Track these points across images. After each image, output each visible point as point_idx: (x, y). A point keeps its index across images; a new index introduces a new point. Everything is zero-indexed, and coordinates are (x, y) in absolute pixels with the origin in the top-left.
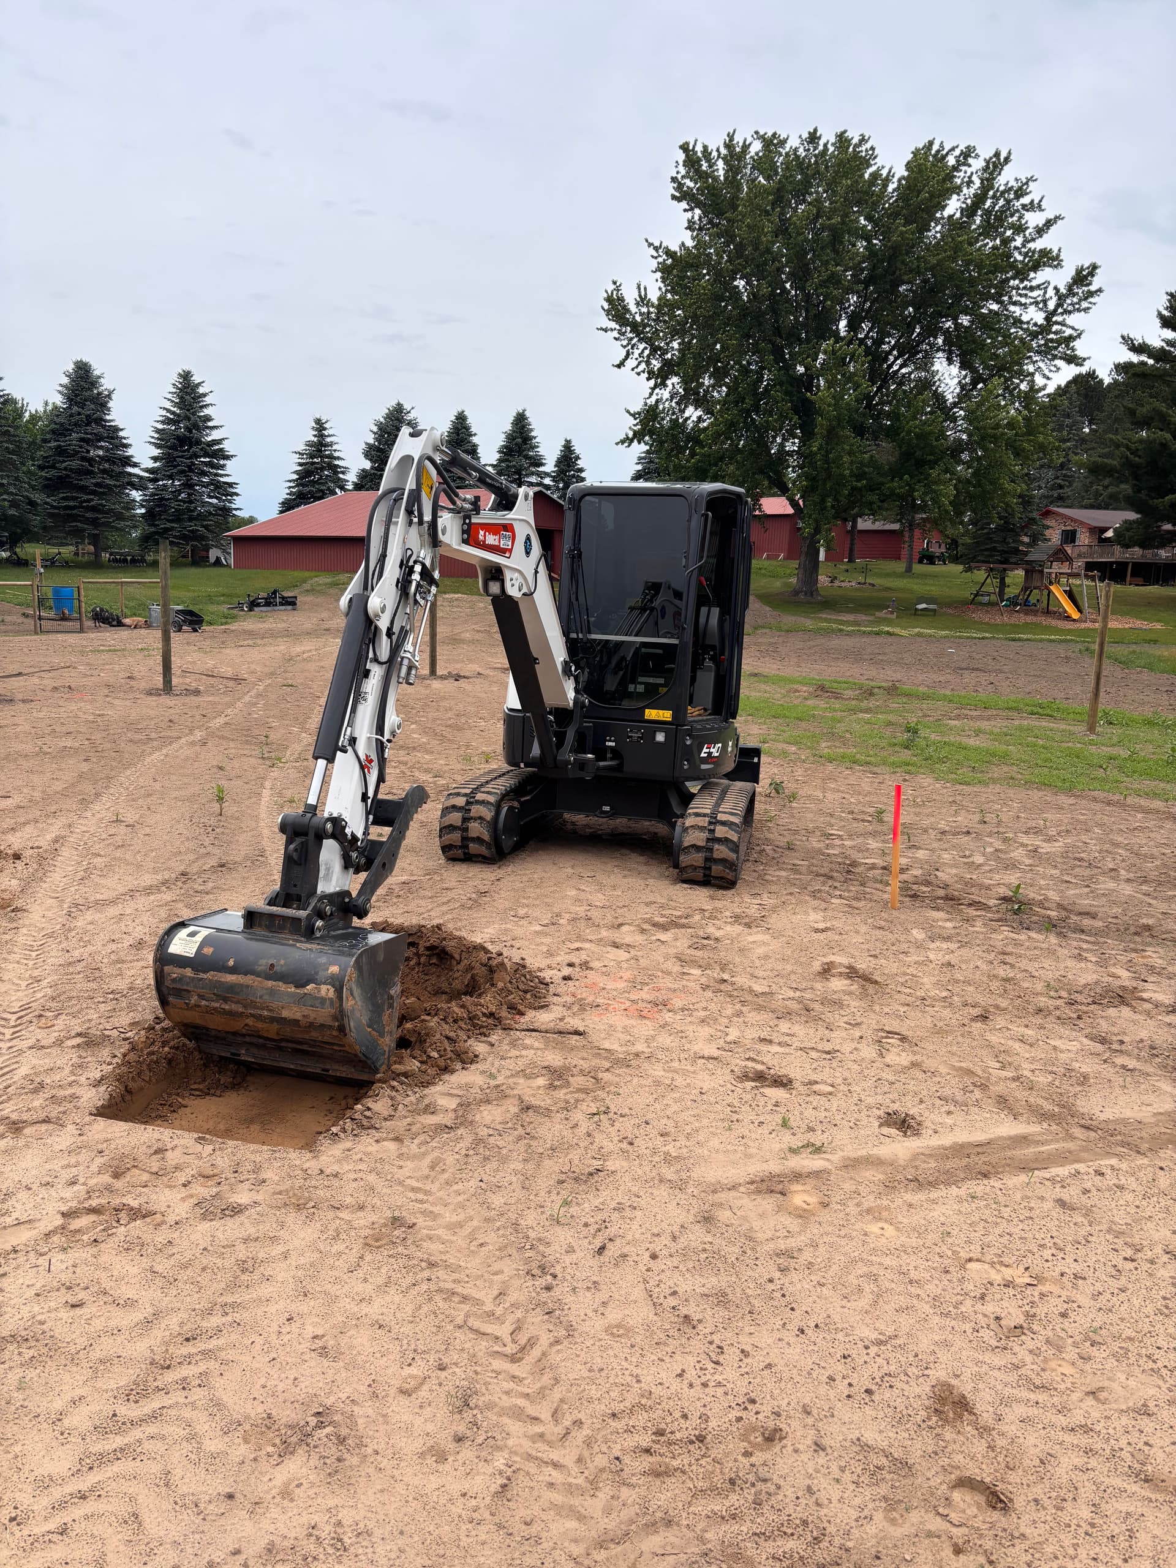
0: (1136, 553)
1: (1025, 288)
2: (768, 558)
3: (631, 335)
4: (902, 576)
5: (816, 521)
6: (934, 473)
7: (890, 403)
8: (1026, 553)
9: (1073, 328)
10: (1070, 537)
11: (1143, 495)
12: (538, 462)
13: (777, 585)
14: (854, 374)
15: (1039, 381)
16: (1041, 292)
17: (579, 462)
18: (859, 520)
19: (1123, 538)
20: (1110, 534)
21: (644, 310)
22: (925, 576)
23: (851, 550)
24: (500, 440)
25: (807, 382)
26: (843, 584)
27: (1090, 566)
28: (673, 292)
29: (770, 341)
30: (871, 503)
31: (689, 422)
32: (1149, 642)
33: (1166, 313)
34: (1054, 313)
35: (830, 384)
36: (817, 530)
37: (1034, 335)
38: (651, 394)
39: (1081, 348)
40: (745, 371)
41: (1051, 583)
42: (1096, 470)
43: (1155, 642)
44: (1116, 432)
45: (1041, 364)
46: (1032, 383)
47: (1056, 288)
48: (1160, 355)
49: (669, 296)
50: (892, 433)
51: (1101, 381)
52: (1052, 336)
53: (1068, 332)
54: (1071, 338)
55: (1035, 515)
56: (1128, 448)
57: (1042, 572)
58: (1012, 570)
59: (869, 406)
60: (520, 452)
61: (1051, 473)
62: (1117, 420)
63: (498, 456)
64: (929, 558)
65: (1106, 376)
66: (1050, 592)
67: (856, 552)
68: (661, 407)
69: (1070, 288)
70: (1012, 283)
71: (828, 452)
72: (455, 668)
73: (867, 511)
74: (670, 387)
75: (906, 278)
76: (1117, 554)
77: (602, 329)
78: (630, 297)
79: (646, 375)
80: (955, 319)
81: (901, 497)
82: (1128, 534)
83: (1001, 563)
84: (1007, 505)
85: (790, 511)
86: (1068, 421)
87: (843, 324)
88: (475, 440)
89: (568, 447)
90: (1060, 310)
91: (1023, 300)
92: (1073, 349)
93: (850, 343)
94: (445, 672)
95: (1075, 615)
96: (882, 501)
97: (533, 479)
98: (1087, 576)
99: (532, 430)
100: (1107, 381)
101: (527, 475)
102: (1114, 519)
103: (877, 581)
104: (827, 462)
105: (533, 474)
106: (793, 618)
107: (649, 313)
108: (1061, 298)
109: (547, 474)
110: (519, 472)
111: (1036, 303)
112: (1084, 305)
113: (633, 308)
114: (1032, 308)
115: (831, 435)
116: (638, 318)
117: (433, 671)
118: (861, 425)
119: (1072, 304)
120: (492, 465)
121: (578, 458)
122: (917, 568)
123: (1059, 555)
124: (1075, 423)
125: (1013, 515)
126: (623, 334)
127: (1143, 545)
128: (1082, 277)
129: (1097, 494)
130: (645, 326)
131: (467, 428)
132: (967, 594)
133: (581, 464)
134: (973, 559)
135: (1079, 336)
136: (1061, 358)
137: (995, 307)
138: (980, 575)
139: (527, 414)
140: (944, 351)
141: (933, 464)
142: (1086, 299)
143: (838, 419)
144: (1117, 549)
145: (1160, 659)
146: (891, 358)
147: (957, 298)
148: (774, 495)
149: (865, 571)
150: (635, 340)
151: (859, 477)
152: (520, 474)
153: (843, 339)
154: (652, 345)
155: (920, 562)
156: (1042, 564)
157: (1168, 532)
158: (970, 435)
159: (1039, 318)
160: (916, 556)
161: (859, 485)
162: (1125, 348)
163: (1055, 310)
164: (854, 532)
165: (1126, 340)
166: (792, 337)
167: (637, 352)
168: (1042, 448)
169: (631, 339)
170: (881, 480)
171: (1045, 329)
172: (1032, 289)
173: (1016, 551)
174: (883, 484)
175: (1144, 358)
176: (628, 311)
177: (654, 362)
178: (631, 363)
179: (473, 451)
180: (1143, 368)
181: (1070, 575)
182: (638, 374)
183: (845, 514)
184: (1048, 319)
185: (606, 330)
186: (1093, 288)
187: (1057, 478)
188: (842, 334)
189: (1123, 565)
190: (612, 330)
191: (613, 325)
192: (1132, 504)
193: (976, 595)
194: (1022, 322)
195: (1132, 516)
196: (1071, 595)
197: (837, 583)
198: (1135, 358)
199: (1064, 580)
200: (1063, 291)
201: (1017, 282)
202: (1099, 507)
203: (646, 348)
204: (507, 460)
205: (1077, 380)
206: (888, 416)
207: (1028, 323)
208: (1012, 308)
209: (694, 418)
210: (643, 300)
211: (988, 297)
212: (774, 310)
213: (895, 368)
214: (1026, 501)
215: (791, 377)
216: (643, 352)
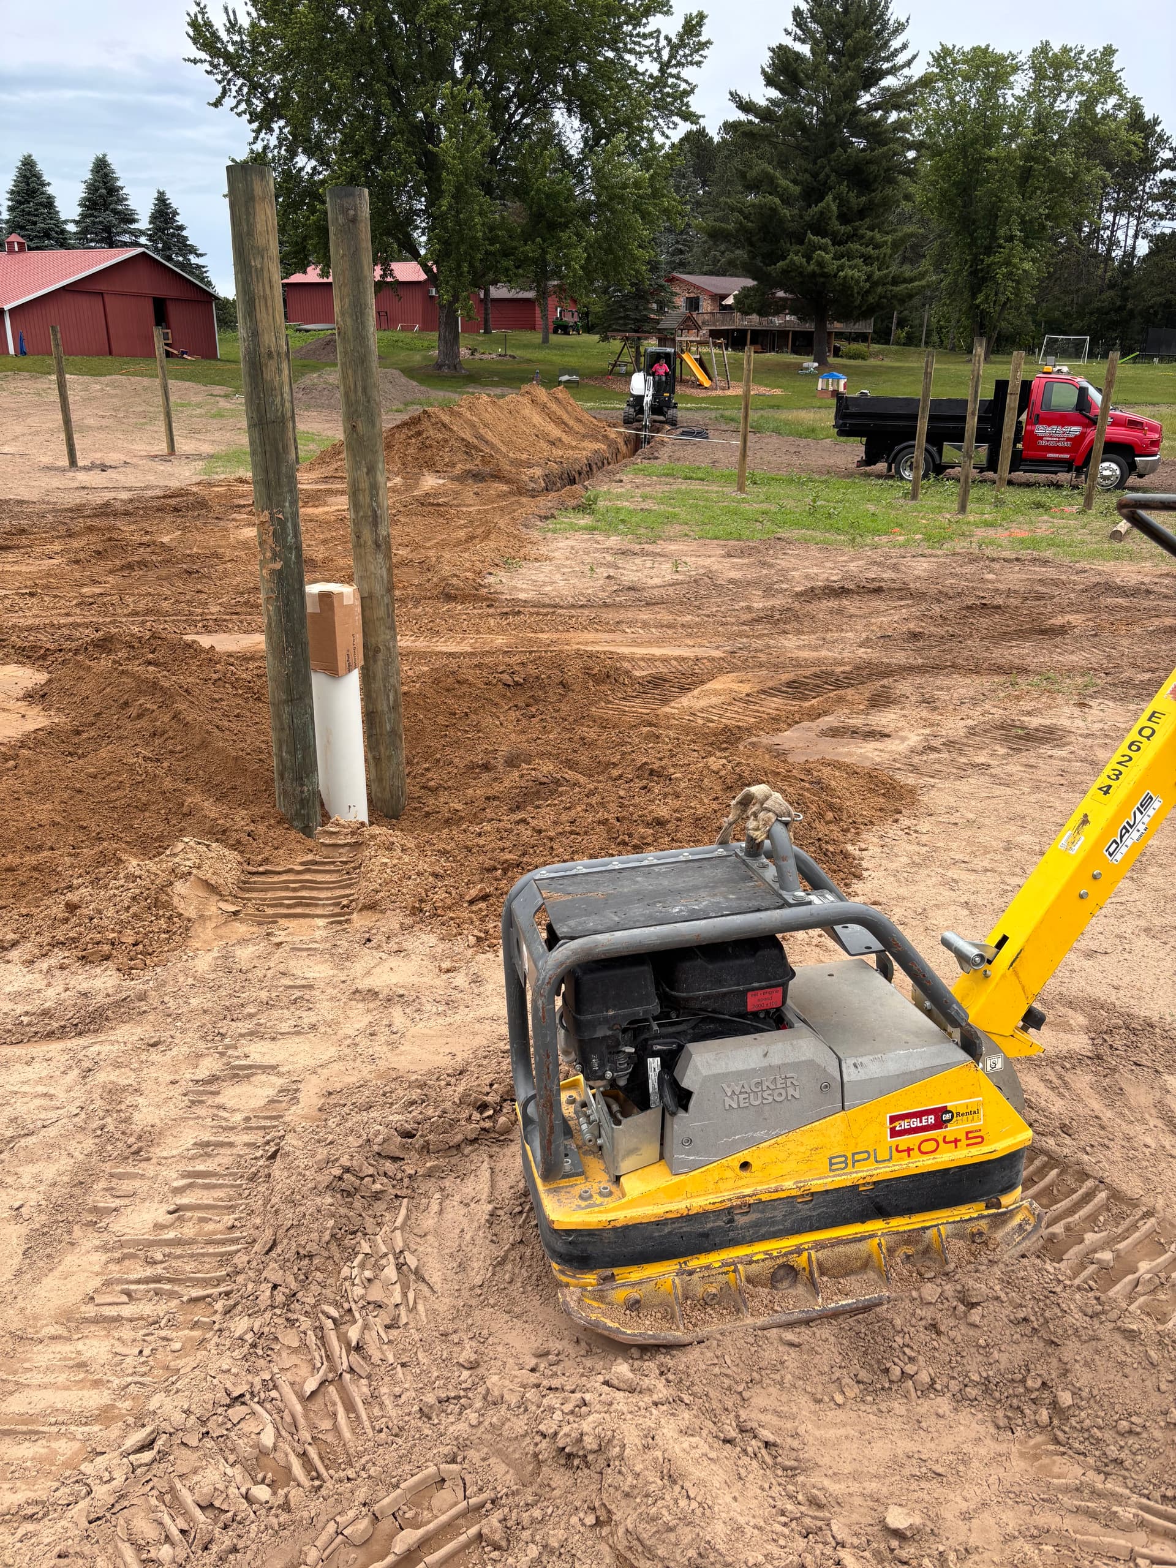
0: (753, 321)
1: (638, 35)
2: (403, 329)
3: (225, 68)
4: (539, 347)
5: (453, 288)
6: (564, 236)
7: (514, 159)
8: (658, 322)
9: (686, 81)
10: (693, 304)
11: (759, 262)
12: (128, 218)
13: (417, 358)
14: (478, 122)
15: (658, 138)
16: (654, 41)
17: (177, 218)
18: (492, 288)
19: (744, 304)
20: (730, 301)
21: (236, 38)
22: (560, 347)
23: (486, 321)
24: (79, 191)
25: (428, 131)
26: (484, 357)
27: (714, 334)
28: (266, 16)
29: (385, 83)
30: (507, 270)
31: (303, 173)
32: (772, 407)
33: (769, 70)
34: (668, 64)
35: (452, 133)
36: (456, 298)
37: (651, 88)
38: (256, 138)
39: (695, 103)
40: (361, 116)
41: (682, 351)
42: (716, 235)
43: (778, 407)
44: (729, 196)
45: (660, 121)
46: (651, 140)
47: (666, 38)
48: (765, 114)
49: (263, 23)
50: (520, 192)
51: (711, 139)
52: (667, 90)
53: (684, 86)
54: (686, 93)
55: (662, 281)
56: (741, 212)
57: (674, 340)
58: (646, 338)
59: (494, 161)
60: (106, 206)
61: (671, 238)
62: (728, 182)
63: (79, 210)
64: (563, 328)
65: (715, 134)
66: (682, 360)
67: (490, 323)
68: (270, 155)
69: (681, 36)
70: (625, 28)
71: (458, 212)
72: (97, 457)
73: (503, 278)
74: (277, 131)
75: (520, 15)
76: (739, 322)
77: (189, 60)
78: (219, 22)
79: (248, 117)
80: (573, 66)
81: (535, 261)
82: (748, 302)
83: (636, 331)
84: (637, 271)
85: (423, 277)
86: (684, 182)
87: (458, 65)
88: (50, 190)
89: (162, 200)
90: (674, 62)
91: (637, 48)
92: (687, 105)
93: (469, 87)
94: (87, 463)
95: (707, 383)
96: (517, 267)
97: (126, 238)
98: (715, 344)
99: (117, 179)
100: (717, 139)
101: (119, 234)
102: (733, 286)
103: (518, 353)
104: (458, 222)
105: (125, 232)
106: (441, 393)
107: (242, 41)
108: (674, 49)
109: (142, 233)
110: (107, 229)
111: (650, 53)
112: (696, 58)
113: (223, 35)
114: (646, 58)
115: (459, 194)
116: (231, 49)
117: (73, 462)
118: (489, 183)
119: (685, 56)
120: (74, 221)
121: (175, 213)
122: (554, 338)
123: (689, 324)
124: (690, 185)
125: (643, 281)
126: (216, 66)
127: (761, 314)
128: (693, 26)
129: (716, 261)
130: (240, 57)
131: (38, 176)
132: (605, 365)
133: (180, 220)
134: (608, 329)
135: (692, 91)
136: (677, 115)
137: (610, 54)
138: (616, 344)
139: (109, 159)
140: (564, 101)
141: (565, 226)
142: (697, 51)
143: (466, 173)
144: (737, 315)
145: (786, 423)
146: (513, 107)
147: (574, 41)
148: (405, 260)
149: (504, 342)
150: (231, 74)
151: (493, 241)
152: (110, 232)
153: (461, 82)
154: (250, 81)
155: (555, 332)
156: (672, 332)
157: (781, 299)
158: (598, 196)
159: (654, 69)
160: (551, 327)
161: (492, 248)
162: (733, 105)
163: (669, 61)
164: (487, 301)
165: (735, 97)
166: (407, 78)
167: (234, 89)
168: (666, 211)
169: (227, 73)
170: (514, 244)
171: (659, 82)
172: (645, 36)
173: (647, 319)
174: (516, 248)
175: (751, 117)
176: (218, 38)
177: (255, 101)
178: (230, 102)
179: (49, 203)
180: (750, 127)
181: (700, 343)
182: (239, 115)
183: (480, 281)
184: (662, 70)
185: (195, 61)
186: (703, 39)
187: (677, 242)
188: (459, 75)
189: (742, 332)
190: (201, 61)
191: (203, 55)
192: (749, 270)
193: (614, 365)
194: (637, 73)
195: (750, 283)
196: (701, 363)
197: (478, 356)
198: (742, 117)
199: (694, 349)
200: (675, 40)
201: (630, 27)
202: (717, 274)
203: (243, 85)
204: (91, 215)
205: (688, 137)
206: (515, 171)
207: (643, 74)
208: (627, 57)
209: (308, 169)
210: (233, 26)
211: (602, 43)
212: (384, 45)
213: (517, 118)
214: (654, 267)
215: (409, 123)
216: (240, 89)
